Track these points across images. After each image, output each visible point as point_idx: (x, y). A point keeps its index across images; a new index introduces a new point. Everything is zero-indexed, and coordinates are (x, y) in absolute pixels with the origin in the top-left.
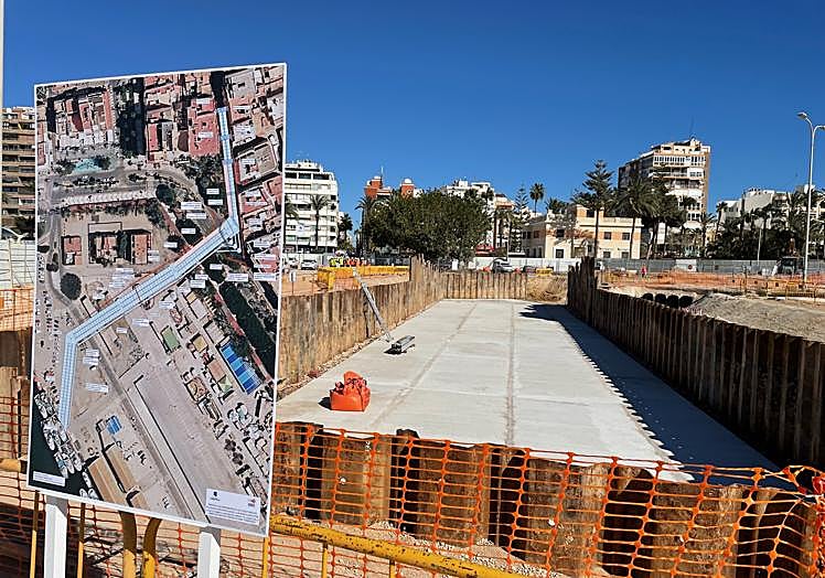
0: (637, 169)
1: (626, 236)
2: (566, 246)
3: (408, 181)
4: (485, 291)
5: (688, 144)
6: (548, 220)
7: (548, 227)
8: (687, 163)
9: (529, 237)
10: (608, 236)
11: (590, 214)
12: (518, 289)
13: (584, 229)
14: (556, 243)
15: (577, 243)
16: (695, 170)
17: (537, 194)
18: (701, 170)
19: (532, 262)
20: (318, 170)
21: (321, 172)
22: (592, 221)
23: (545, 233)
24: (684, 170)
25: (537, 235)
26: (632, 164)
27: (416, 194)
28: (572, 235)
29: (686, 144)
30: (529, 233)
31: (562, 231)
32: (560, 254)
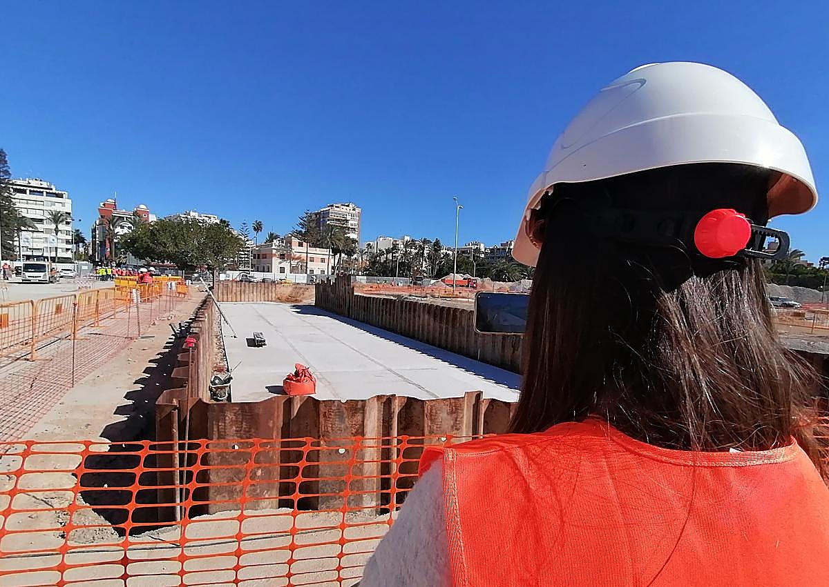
0: (320, 218)
1: (323, 260)
2: (286, 265)
3: (142, 206)
4: (247, 296)
5: (348, 206)
6: (274, 247)
7: (274, 251)
8: (349, 217)
9: (259, 258)
10: (312, 260)
11: (300, 245)
12: (270, 294)
13: (298, 255)
14: (280, 263)
15: (294, 263)
16: (353, 222)
17: (258, 228)
18: (356, 223)
19: (267, 275)
20: (52, 189)
21: (54, 191)
22: (303, 249)
23: (272, 255)
24: (347, 221)
25: (265, 256)
26: (316, 214)
27: (152, 218)
28: (291, 258)
29: (347, 206)
30: (259, 255)
31: (284, 255)
32: (282, 270)
